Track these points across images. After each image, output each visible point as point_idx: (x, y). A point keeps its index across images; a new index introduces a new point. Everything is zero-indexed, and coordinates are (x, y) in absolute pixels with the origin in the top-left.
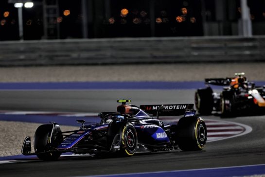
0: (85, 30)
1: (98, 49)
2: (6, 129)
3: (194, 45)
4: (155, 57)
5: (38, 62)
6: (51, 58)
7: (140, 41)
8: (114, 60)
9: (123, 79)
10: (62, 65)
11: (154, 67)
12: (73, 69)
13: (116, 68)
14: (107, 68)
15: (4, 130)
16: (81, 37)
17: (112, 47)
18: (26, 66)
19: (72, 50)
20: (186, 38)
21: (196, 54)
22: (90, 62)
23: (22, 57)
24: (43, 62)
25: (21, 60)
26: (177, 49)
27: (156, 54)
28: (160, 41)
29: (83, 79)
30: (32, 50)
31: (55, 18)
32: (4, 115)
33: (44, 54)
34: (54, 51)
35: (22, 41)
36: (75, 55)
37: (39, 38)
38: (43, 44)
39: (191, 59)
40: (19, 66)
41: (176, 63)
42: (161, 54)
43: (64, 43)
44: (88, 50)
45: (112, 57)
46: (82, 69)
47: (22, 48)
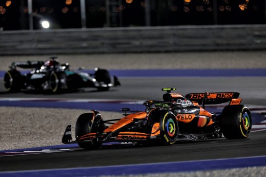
0: (148, 18)
1: (161, 37)
2: (68, 117)
3: (257, 33)
4: (218, 45)
5: (101, 50)
6: (113, 45)
7: (203, 29)
8: (176, 48)
9: (186, 66)
10: (125, 52)
11: (216, 54)
12: (136, 56)
13: (179, 55)
14: (170, 55)
15: (66, 117)
16: (144, 24)
17: (175, 35)
18: (88, 54)
19: (134, 38)
20: (249, 26)
21: (259, 41)
22: (153, 49)
23: (84, 44)
24: (105, 50)
25: (84, 48)
26: (240, 37)
27: (219, 41)
28: (223, 29)
29: (145, 67)
30: (95, 38)
31: (118, 6)
32: (67, 103)
33: (106, 42)
34: (116, 39)
35: (84, 29)
36: (137, 43)
37: (101, 26)
38: (105, 31)
39: (254, 46)
40: (82, 53)
41: (238, 50)
42: (224, 42)
43: (127, 31)
44: (151, 38)
45: (175, 44)
46: (144, 57)
47: (85, 36)
